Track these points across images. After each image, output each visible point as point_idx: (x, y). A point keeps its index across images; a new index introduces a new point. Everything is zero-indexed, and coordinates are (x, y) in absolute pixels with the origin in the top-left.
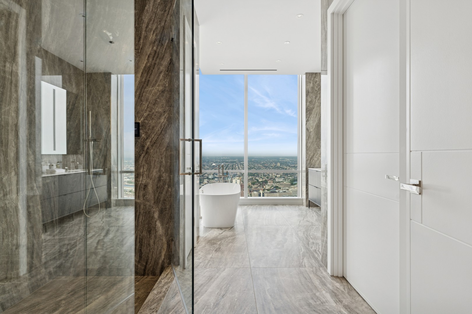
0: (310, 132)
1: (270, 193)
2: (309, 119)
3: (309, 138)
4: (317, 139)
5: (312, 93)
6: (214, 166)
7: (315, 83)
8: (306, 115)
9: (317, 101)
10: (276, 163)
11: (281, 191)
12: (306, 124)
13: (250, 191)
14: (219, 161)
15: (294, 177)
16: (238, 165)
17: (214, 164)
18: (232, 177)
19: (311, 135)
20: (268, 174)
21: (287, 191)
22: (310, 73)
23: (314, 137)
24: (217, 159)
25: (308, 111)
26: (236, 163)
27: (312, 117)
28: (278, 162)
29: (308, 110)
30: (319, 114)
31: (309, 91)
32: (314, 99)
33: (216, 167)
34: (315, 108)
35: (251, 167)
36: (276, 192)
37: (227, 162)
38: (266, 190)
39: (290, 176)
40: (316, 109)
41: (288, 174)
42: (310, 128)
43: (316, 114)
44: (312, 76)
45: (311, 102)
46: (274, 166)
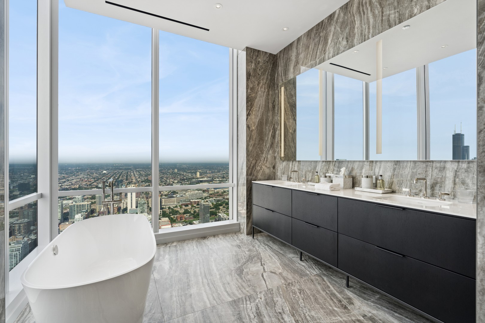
0: (252, 131)
1: (167, 198)
2: (250, 113)
3: (250, 138)
4: (260, 141)
5: (254, 77)
6: (105, 173)
7: (258, 64)
8: (247, 107)
9: (260, 89)
10: (174, 169)
11: (178, 196)
12: (247, 119)
13: (147, 197)
14: (111, 168)
15: (191, 182)
16: (133, 172)
17: (105, 172)
18: (127, 185)
19: (253, 134)
20: (166, 180)
21: (184, 195)
22: (251, 49)
23: (257, 138)
24: (109, 166)
25: (249, 101)
26: (131, 170)
27: (254, 110)
28: (176, 168)
29: (249, 99)
30: (262, 107)
31: (250, 74)
32: (256, 85)
33: (107, 174)
34: (258, 98)
35: (148, 174)
36: (174, 197)
37: (121, 169)
38: (164, 195)
39: (187, 181)
40: (259, 100)
41: (185, 180)
42: (251, 124)
43: (259, 106)
44: (253, 53)
45: (252, 89)
46: (171, 172)
